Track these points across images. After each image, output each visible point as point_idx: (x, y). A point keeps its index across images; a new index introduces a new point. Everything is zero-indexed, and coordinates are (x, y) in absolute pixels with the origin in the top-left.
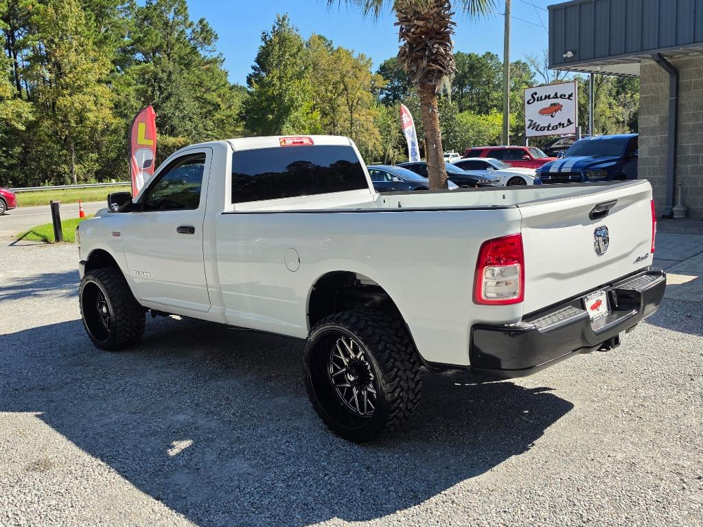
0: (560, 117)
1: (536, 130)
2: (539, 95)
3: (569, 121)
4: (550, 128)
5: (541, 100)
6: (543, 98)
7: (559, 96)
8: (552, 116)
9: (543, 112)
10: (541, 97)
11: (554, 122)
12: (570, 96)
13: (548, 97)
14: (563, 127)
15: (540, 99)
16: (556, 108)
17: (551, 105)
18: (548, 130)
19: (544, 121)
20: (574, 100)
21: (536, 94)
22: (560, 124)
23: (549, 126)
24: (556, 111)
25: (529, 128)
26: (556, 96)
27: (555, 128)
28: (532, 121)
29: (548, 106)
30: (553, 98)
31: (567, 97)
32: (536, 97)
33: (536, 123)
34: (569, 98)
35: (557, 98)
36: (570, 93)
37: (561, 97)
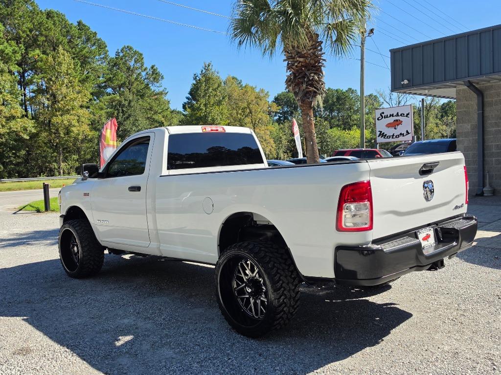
0: (401, 129)
1: (384, 138)
2: (385, 114)
3: (407, 131)
4: (394, 137)
5: (387, 117)
6: (389, 116)
7: (399, 115)
8: (395, 129)
9: (389, 125)
10: (387, 115)
11: (397, 132)
12: (408, 114)
13: (393, 115)
14: (403, 136)
15: (386, 117)
16: (398, 123)
17: (394, 121)
18: (393, 138)
19: (389, 132)
20: (410, 117)
21: (383, 113)
22: (401, 134)
23: (393, 135)
24: (398, 125)
25: (379, 136)
26: (397, 115)
27: (398, 136)
28: (381, 132)
29: (392, 121)
30: (396, 116)
31: (405, 115)
32: (383, 115)
33: (384, 133)
34: (407, 116)
35: (398, 116)
36: (407, 113)
37: (401, 115)
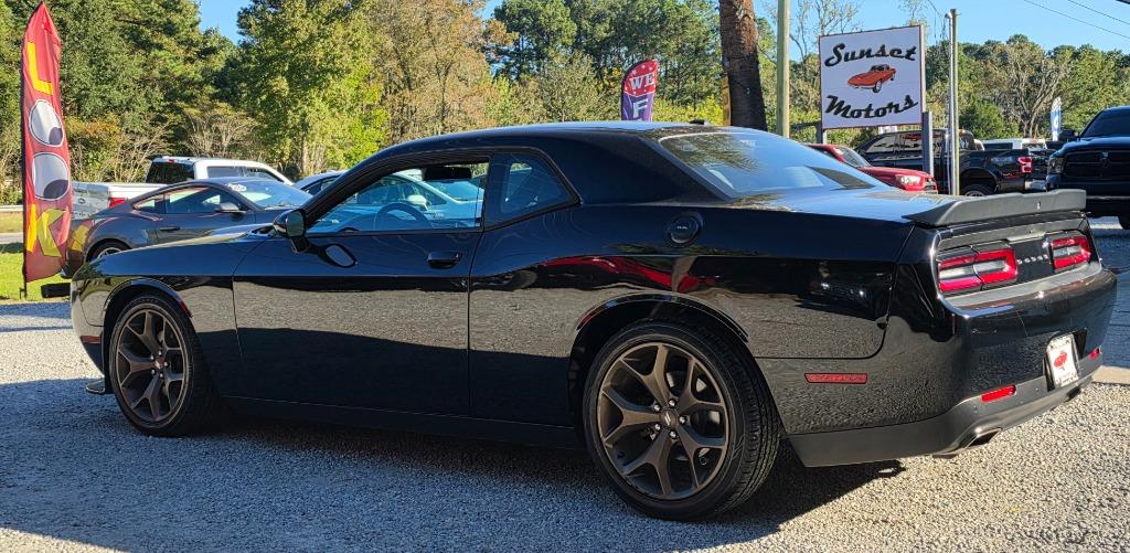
0: (890, 92)
1: (844, 115)
2: (848, 49)
3: (908, 99)
4: (872, 113)
5: (853, 58)
6: (857, 55)
7: (888, 52)
8: (875, 90)
9: (858, 81)
10: (853, 54)
11: (879, 101)
12: (911, 52)
13: (868, 54)
14: (897, 111)
15: (850, 57)
18: (867, 116)
19: (858, 98)
20: (917, 60)
21: (842, 46)
22: (890, 106)
23: (869, 109)
25: (828, 111)
26: (882, 52)
27: (881, 113)
28: (835, 99)
29: (867, 70)
30: (877, 55)
31: (904, 53)
32: (842, 52)
33: (843, 102)
34: (908, 57)
35: (884, 55)
36: (910, 48)
37: (892, 53)
